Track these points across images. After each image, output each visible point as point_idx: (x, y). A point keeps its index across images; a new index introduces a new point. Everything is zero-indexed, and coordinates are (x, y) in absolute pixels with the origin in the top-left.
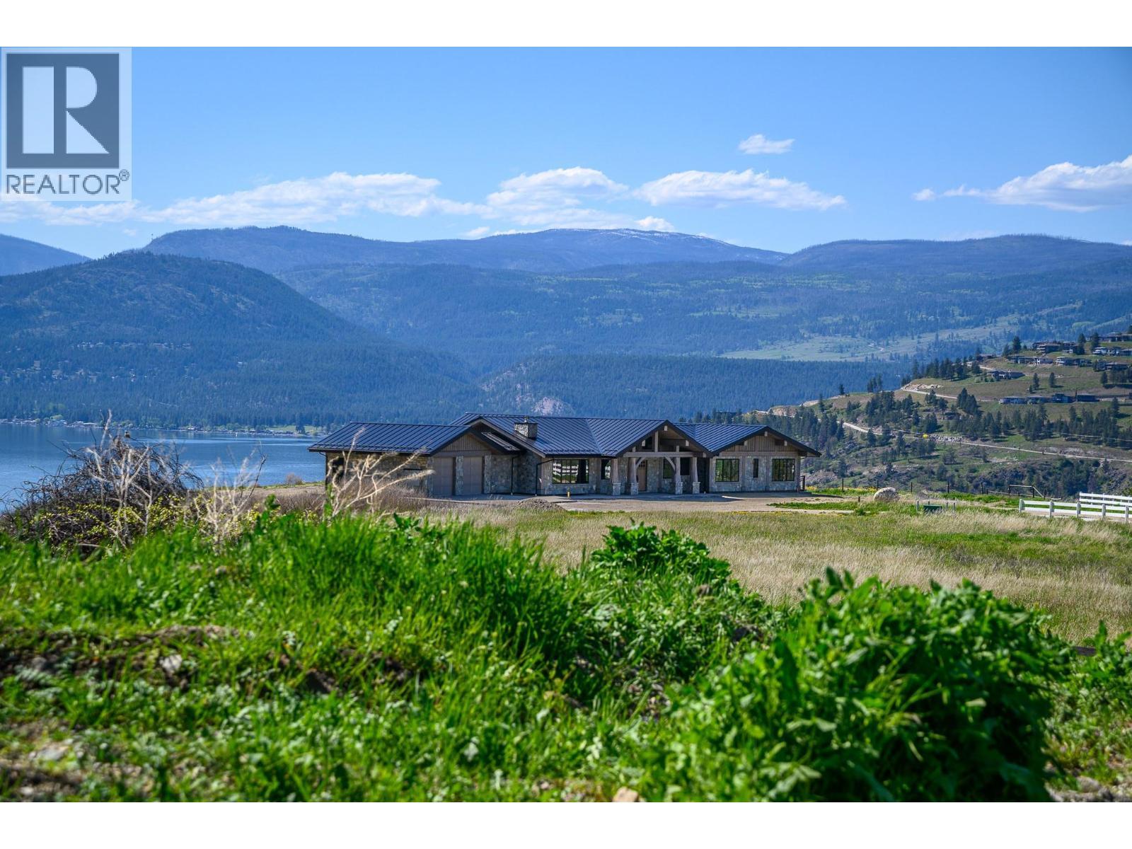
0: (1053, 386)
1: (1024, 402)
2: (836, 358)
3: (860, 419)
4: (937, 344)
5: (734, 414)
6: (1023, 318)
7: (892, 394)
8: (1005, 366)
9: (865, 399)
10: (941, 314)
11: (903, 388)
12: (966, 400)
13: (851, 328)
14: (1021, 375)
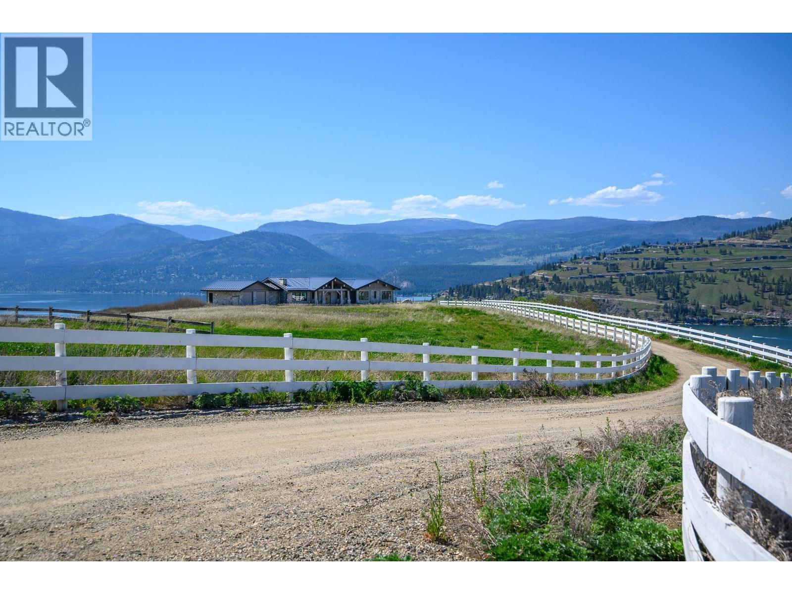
0: (588, 272)
1: (577, 278)
2: (513, 264)
3: (516, 286)
4: (551, 258)
5: (470, 285)
6: (583, 247)
7: (528, 276)
8: (571, 265)
9: (518, 279)
10: (552, 247)
11: (533, 274)
12: (556, 278)
13: (518, 253)
14: (577, 268)
